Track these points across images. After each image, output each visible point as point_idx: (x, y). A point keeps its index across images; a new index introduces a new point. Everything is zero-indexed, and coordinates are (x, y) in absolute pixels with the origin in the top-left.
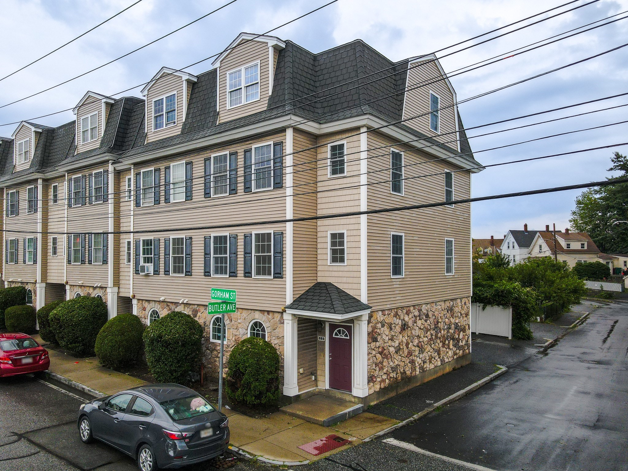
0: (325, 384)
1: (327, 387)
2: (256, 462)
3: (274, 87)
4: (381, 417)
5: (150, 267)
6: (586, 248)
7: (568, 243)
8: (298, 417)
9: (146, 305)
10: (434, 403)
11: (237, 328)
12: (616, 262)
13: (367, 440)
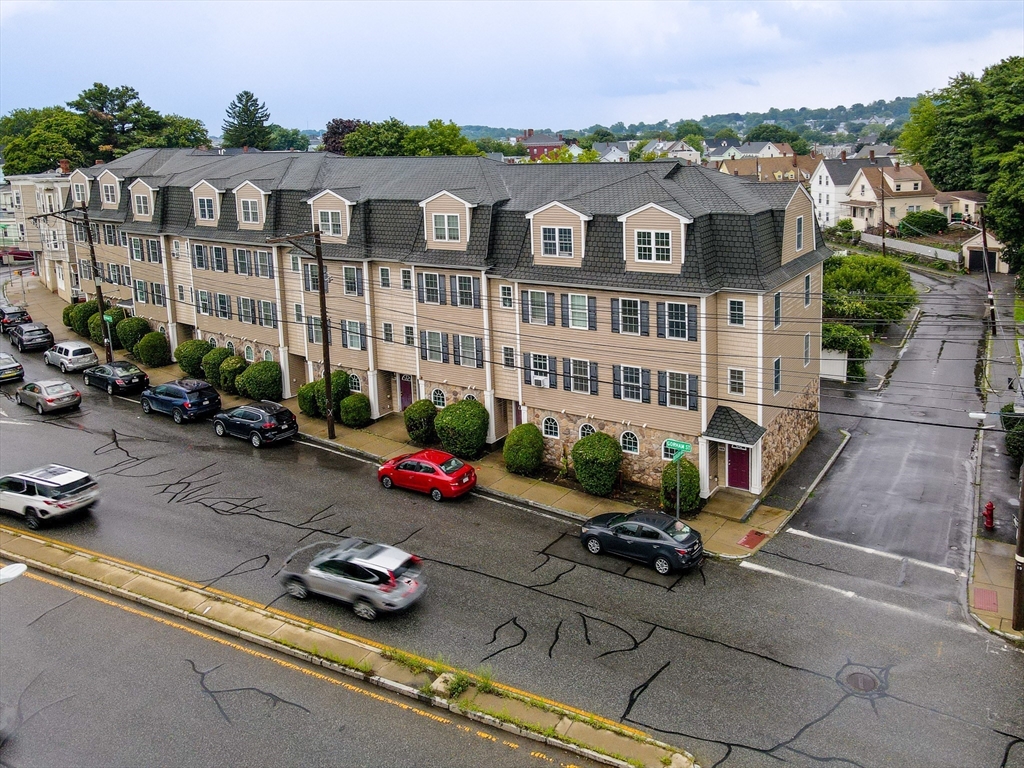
0: (725, 483)
1: (727, 485)
2: (718, 558)
3: (686, 256)
4: (776, 509)
5: (546, 381)
6: (920, 189)
7: (898, 183)
8: (720, 516)
9: (540, 412)
10: (807, 488)
11: (650, 443)
12: (955, 206)
13: (776, 532)
